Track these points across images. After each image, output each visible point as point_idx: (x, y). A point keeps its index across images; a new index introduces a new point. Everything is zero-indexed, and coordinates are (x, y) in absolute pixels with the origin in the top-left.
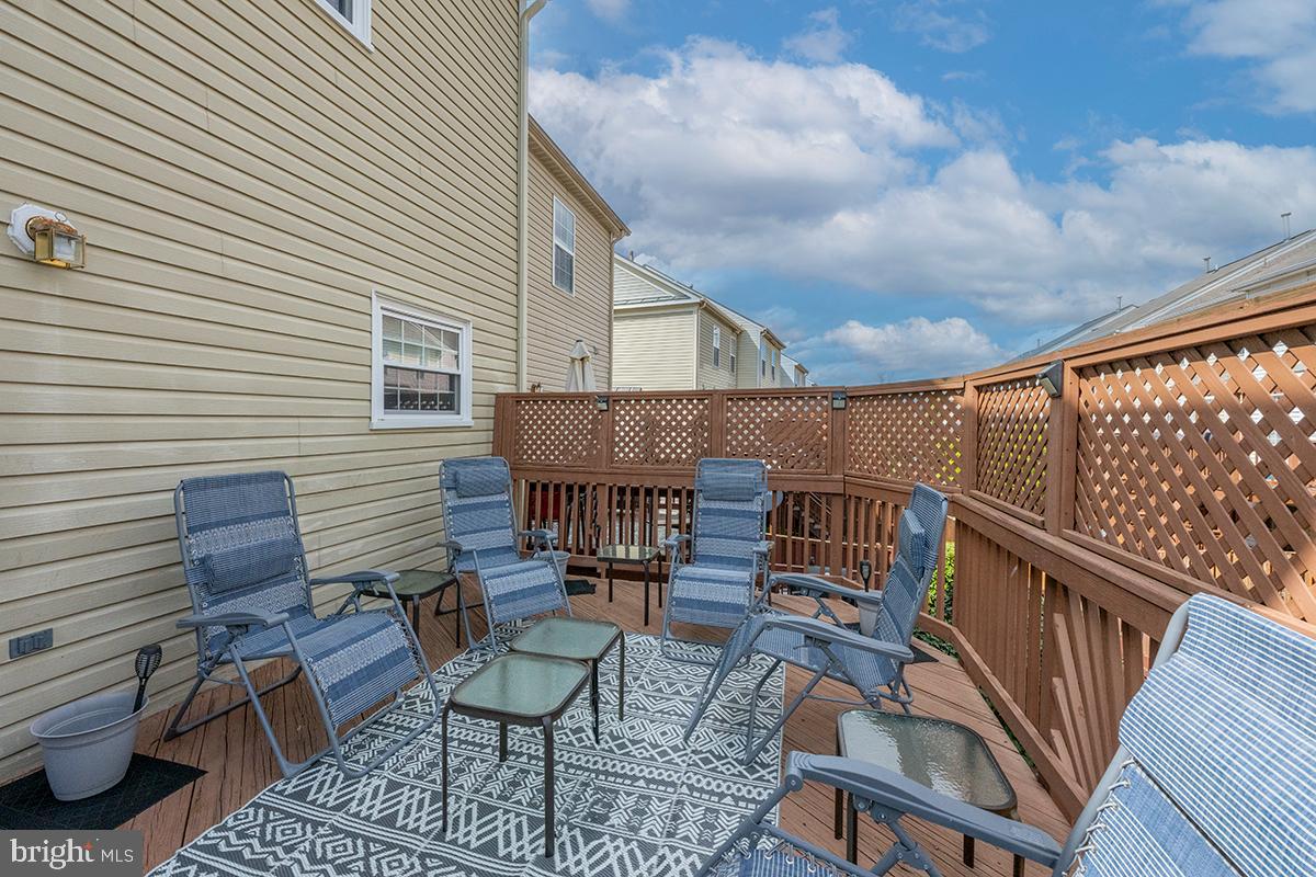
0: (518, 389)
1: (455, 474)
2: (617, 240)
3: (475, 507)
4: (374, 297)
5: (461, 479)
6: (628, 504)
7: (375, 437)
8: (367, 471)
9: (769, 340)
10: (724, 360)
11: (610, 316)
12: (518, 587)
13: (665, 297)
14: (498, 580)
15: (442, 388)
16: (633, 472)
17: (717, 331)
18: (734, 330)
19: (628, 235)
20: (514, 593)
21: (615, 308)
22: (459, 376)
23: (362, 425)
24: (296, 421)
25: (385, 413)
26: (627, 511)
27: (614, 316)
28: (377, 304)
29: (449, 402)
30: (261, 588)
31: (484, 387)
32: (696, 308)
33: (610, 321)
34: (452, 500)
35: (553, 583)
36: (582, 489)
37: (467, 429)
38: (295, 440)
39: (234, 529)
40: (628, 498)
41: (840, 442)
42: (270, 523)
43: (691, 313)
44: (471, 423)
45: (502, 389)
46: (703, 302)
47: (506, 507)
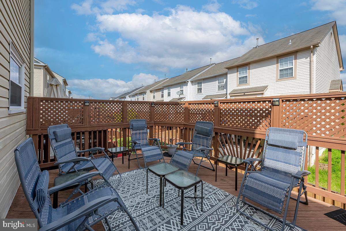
3: (62, 145)
9: (64, 82)
12: (105, 168)
17: (48, 76)
22: (21, 88)
32: (42, 68)
34: (55, 144)
35: (111, 163)
41: (153, 114)
46: (46, 66)
47: (71, 143)
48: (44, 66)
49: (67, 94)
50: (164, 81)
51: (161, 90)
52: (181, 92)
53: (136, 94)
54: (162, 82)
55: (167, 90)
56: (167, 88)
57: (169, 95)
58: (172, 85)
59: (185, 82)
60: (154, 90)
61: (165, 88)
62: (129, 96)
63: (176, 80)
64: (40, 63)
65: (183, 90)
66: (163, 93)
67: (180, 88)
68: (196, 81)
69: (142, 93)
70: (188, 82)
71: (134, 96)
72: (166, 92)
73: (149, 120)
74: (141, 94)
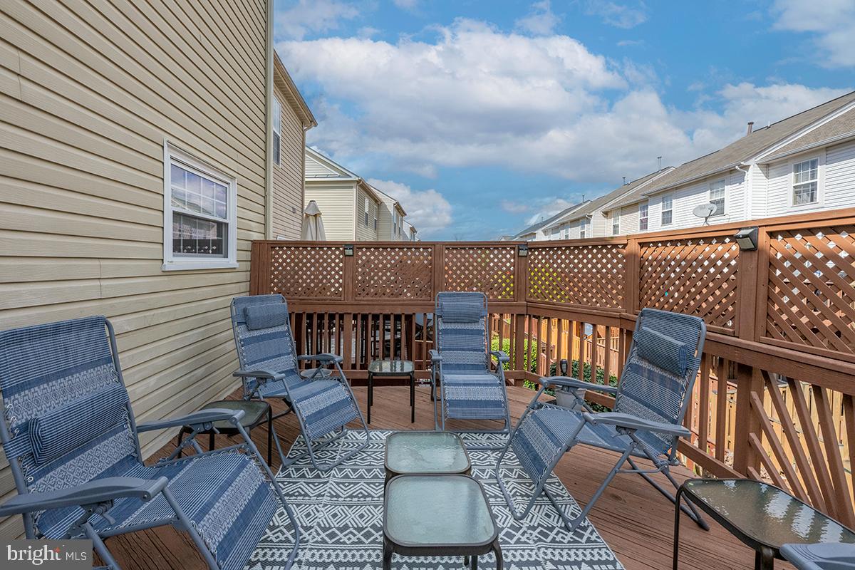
0: (265, 237)
1: (245, 310)
2: (308, 129)
3: (262, 338)
4: (166, 146)
5: (251, 315)
6: (326, 325)
7: (166, 278)
8: (160, 311)
9: (398, 209)
10: (371, 222)
11: (302, 185)
12: (322, 406)
13: (334, 175)
14: (306, 402)
15: (212, 235)
16: (376, 303)
17: (367, 201)
18: (376, 201)
19: (316, 125)
20: (320, 412)
21: (306, 180)
22: (228, 224)
23: (154, 267)
24: (97, 262)
25: (174, 256)
26: (325, 331)
27: (305, 185)
28: (168, 153)
29: (219, 247)
30: (90, 446)
31: (244, 234)
32: (354, 185)
33: (302, 189)
34: (243, 334)
35: (347, 398)
36: (342, 317)
37: (232, 270)
38: (97, 283)
39: (57, 385)
40: (326, 321)
41: (523, 280)
42: (93, 373)
43: (352, 187)
44: (236, 265)
45: (257, 237)
46: (360, 180)
47: (286, 336)
48: (358, 182)
49: (408, 233)
50: (655, 179)
51: (640, 206)
52: (715, 208)
53: (563, 224)
54: (647, 183)
55: (661, 204)
56: (660, 197)
57: (667, 217)
58: (677, 188)
59: (732, 171)
60: (616, 209)
61: (651, 200)
62: (545, 232)
63: (697, 169)
64: (350, 177)
65: (723, 201)
66: (645, 214)
67: (712, 193)
68: (786, 161)
69: (578, 220)
70: (746, 167)
71: (556, 229)
72: (655, 211)
73: (509, 295)
74: (575, 222)
